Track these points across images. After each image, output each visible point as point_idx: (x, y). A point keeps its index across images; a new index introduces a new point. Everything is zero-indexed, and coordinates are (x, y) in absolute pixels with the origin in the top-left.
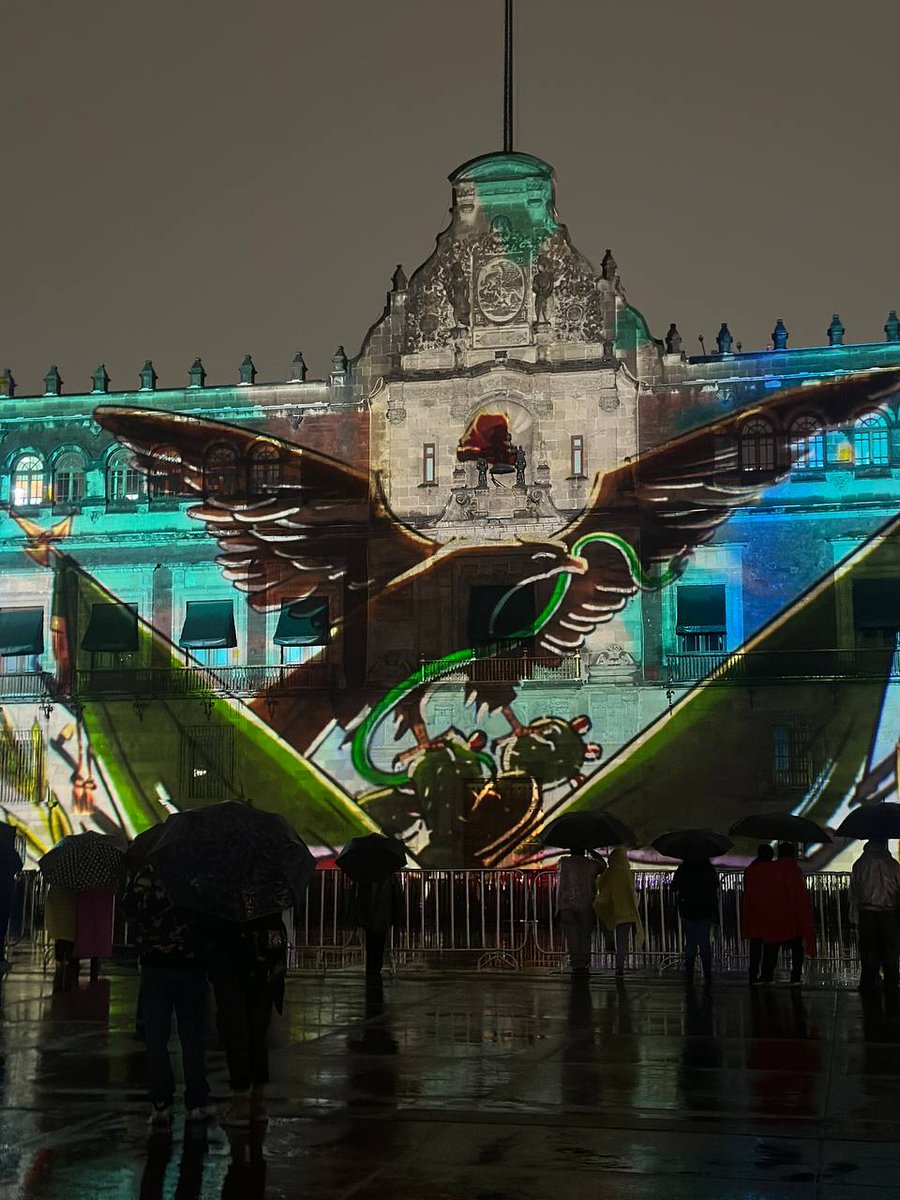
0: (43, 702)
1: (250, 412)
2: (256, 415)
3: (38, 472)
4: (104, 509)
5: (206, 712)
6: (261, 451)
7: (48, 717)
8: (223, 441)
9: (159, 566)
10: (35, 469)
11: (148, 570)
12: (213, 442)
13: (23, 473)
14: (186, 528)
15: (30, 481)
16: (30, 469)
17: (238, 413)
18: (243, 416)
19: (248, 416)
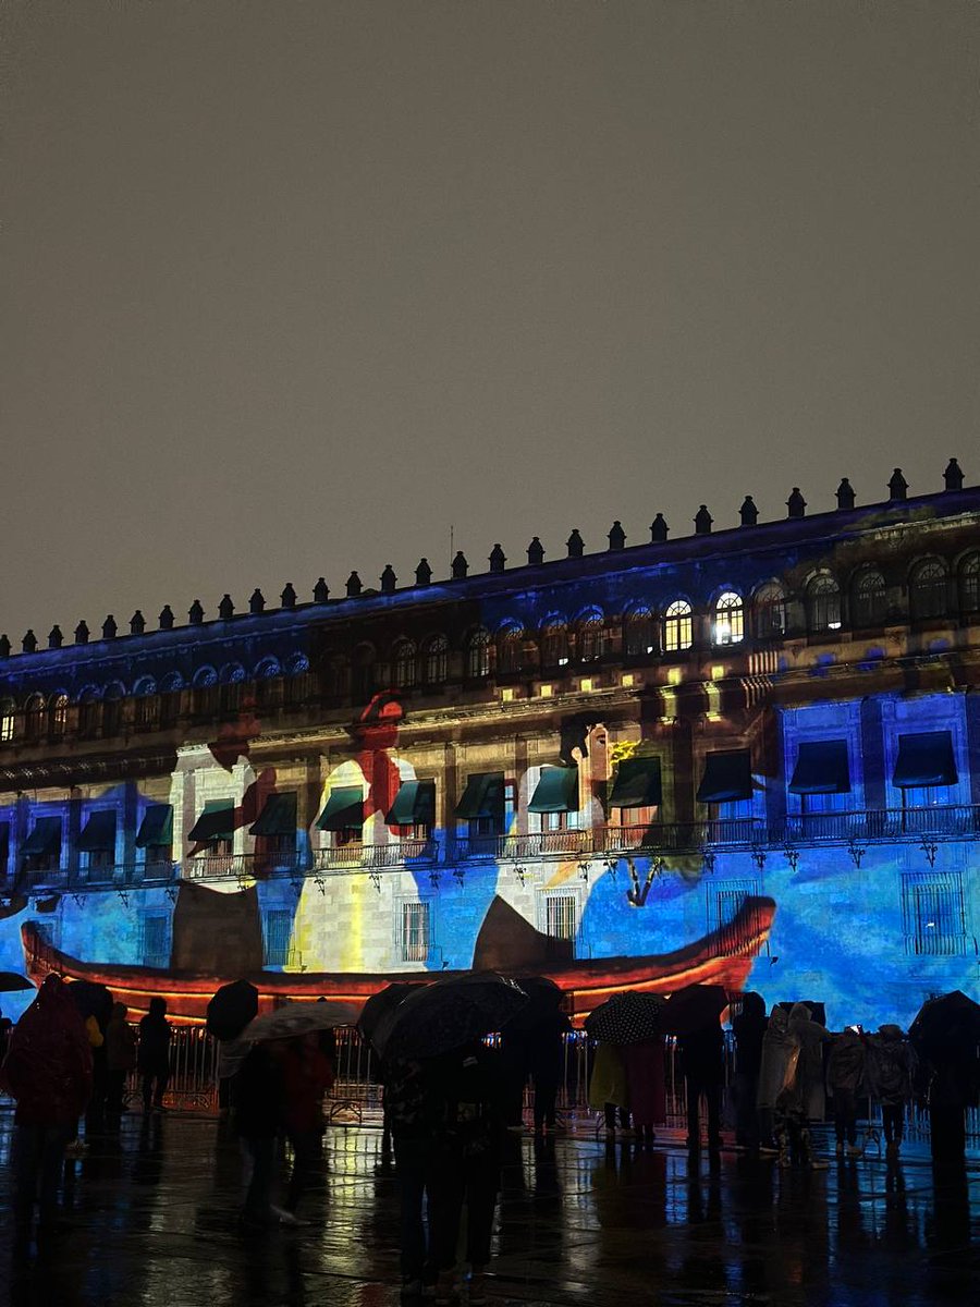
0: (755, 850)
1: (959, 521)
2: (964, 523)
3: (737, 609)
4: (805, 641)
5: (929, 857)
6: (973, 563)
7: (761, 866)
8: (929, 555)
9: (866, 698)
10: (734, 605)
11: (855, 702)
12: (916, 559)
13: (722, 611)
14: (894, 655)
15: (730, 618)
16: (729, 606)
17: (944, 523)
18: (947, 527)
19: (956, 525)
